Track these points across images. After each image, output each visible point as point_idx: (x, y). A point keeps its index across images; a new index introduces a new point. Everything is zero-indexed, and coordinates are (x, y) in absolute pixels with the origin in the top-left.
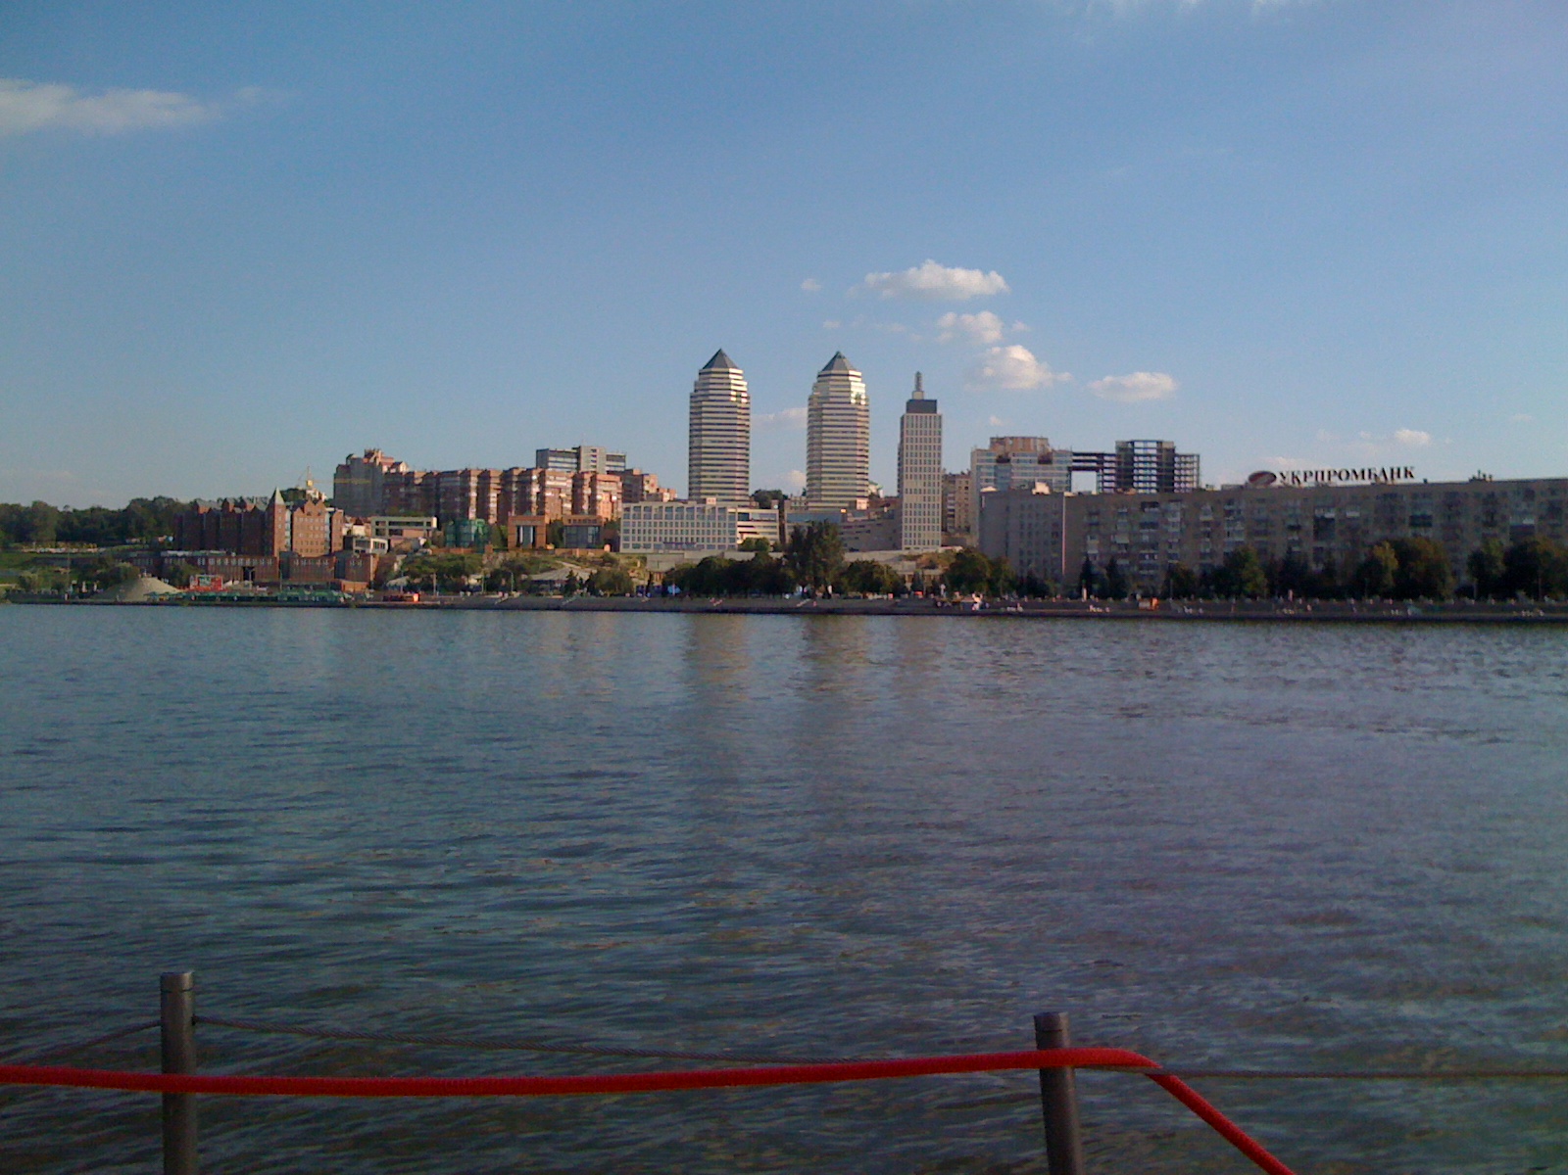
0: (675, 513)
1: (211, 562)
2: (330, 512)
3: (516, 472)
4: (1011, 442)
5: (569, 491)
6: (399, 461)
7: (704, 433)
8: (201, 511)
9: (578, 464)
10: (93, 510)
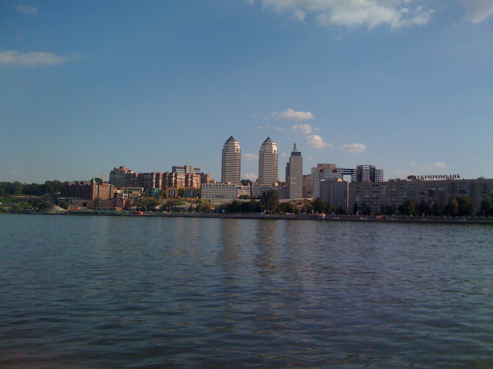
0: (219, 187)
1: (73, 201)
2: (110, 186)
3: (168, 174)
4: (324, 165)
5: (184, 180)
6: (130, 170)
7: (226, 162)
8: (69, 185)
9: (185, 171)
10: (33, 184)
